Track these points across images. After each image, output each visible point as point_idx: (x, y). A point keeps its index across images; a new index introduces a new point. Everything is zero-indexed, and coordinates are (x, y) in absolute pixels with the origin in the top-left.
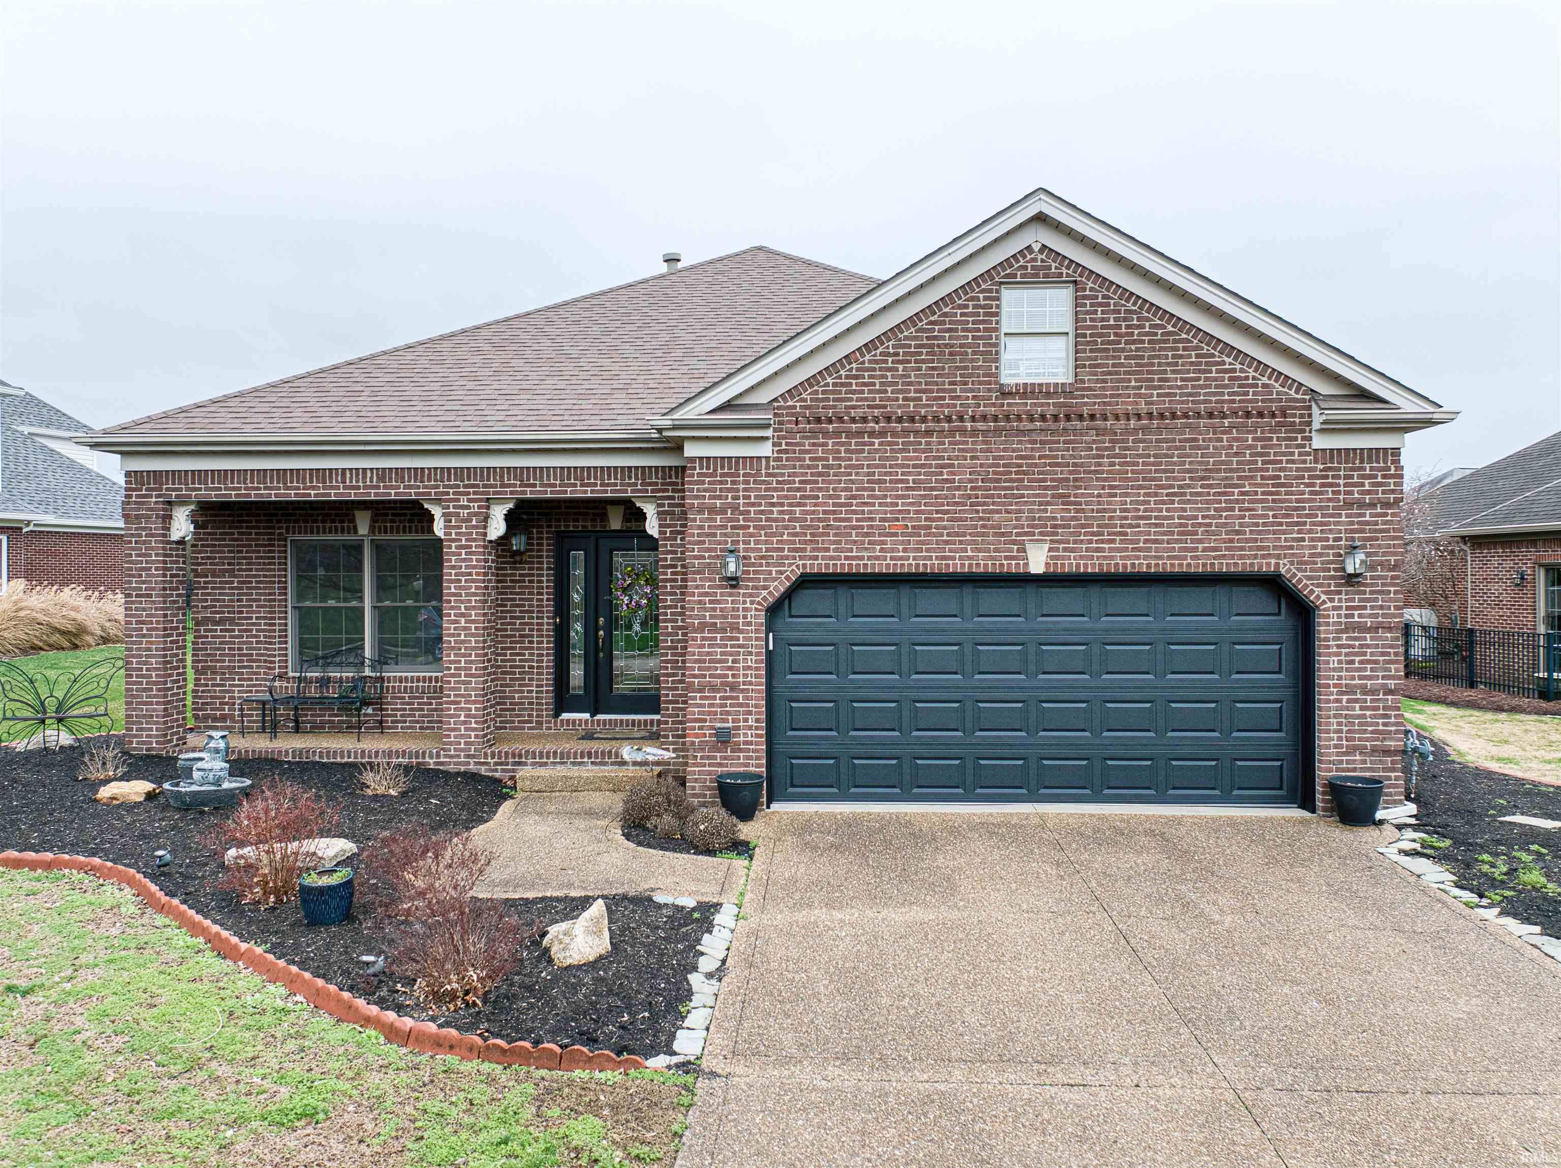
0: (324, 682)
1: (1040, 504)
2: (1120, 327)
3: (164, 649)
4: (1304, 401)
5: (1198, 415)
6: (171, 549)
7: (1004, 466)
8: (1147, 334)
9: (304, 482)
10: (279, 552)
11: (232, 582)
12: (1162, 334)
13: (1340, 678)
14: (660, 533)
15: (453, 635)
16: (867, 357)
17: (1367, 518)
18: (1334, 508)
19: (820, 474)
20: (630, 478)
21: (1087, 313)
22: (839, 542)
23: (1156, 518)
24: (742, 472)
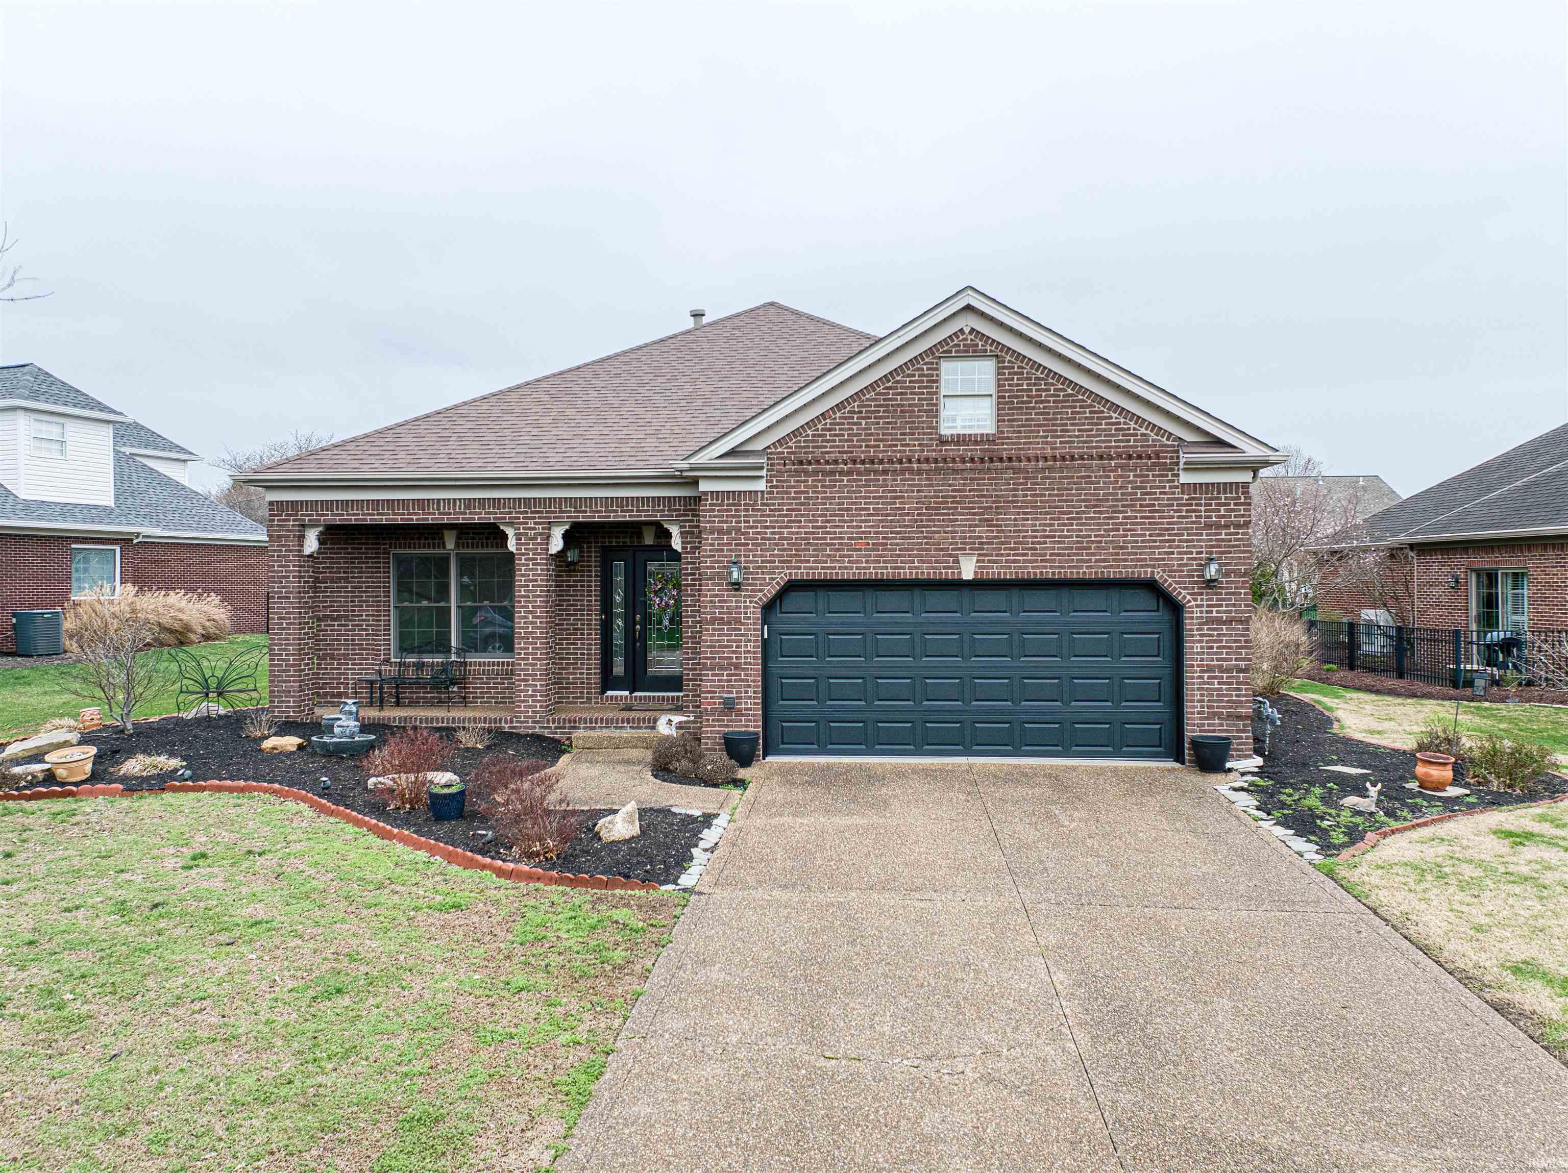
0: (420, 666)
1: (970, 526)
2: (1031, 390)
3: (300, 639)
4: (1173, 446)
5: (1091, 457)
6: (304, 561)
7: (943, 497)
8: (1053, 396)
9: (408, 509)
10: (384, 563)
11: (347, 587)
12: (1064, 396)
13: (1202, 660)
14: (683, 548)
15: (522, 628)
16: (838, 415)
17: (1223, 537)
18: (1197, 529)
19: (802, 504)
20: (659, 506)
21: (1006, 380)
22: (817, 556)
23: (1059, 537)
24: (743, 503)
